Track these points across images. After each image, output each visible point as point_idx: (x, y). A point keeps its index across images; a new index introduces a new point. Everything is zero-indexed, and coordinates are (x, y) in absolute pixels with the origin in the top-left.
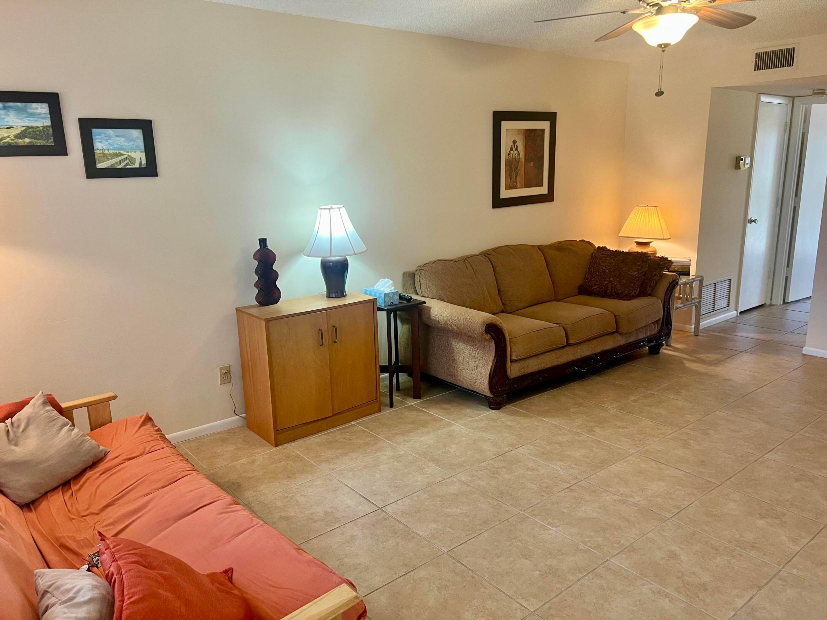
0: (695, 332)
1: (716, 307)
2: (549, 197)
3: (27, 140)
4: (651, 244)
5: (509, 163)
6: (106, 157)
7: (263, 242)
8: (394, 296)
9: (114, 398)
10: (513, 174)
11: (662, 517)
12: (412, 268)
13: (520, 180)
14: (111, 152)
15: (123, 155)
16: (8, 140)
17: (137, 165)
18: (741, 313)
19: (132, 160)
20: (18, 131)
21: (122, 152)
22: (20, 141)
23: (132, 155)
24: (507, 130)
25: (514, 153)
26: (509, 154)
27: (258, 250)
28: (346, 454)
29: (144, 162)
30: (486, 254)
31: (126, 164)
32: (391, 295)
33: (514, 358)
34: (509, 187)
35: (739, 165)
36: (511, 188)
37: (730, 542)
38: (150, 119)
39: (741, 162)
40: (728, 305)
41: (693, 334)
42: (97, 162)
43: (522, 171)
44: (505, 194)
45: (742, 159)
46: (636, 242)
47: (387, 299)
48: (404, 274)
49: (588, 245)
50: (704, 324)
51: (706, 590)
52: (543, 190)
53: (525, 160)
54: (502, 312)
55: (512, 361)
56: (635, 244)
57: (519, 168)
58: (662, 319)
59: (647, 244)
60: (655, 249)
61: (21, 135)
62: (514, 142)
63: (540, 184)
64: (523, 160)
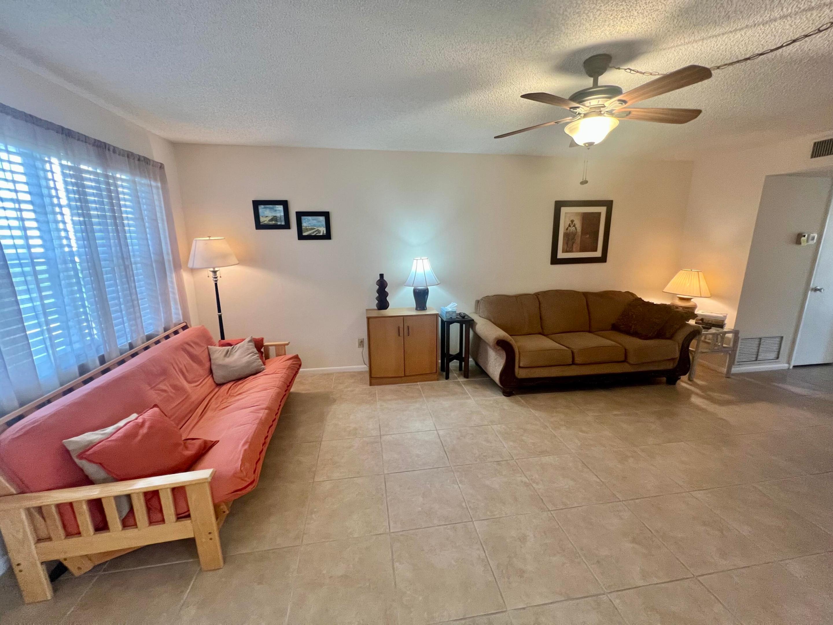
0: (726, 375)
1: (760, 358)
2: (603, 259)
3: (274, 222)
4: (692, 300)
5: (566, 235)
6: (307, 230)
7: (382, 276)
8: (452, 314)
9: (287, 344)
10: (570, 243)
11: (545, 507)
12: (479, 299)
13: (576, 246)
14: (310, 227)
15: (315, 229)
16: (266, 222)
17: (321, 234)
18: (794, 367)
19: (319, 231)
20: (270, 218)
21: (315, 227)
22: (271, 222)
23: (320, 229)
24: (566, 213)
25: (572, 229)
26: (567, 229)
27: (379, 280)
28: (396, 399)
29: (325, 232)
30: (537, 295)
31: (317, 233)
32: (451, 313)
33: (521, 365)
34: (564, 251)
35: (800, 241)
36: (567, 251)
37: (582, 549)
38: (328, 211)
39: (803, 238)
40: (778, 358)
41: (724, 375)
42: (303, 232)
43: (578, 240)
44: (561, 255)
45: (804, 236)
46: (678, 297)
47: (448, 315)
48: (476, 301)
49: (630, 295)
50: (735, 370)
51: (521, 577)
52: (598, 254)
53: (582, 233)
54: (540, 334)
55: (520, 367)
56: (678, 298)
57: (575, 238)
58: (678, 358)
59: (688, 300)
60: (696, 304)
61: (271, 220)
62: (572, 221)
63: (595, 250)
64: (580, 233)
